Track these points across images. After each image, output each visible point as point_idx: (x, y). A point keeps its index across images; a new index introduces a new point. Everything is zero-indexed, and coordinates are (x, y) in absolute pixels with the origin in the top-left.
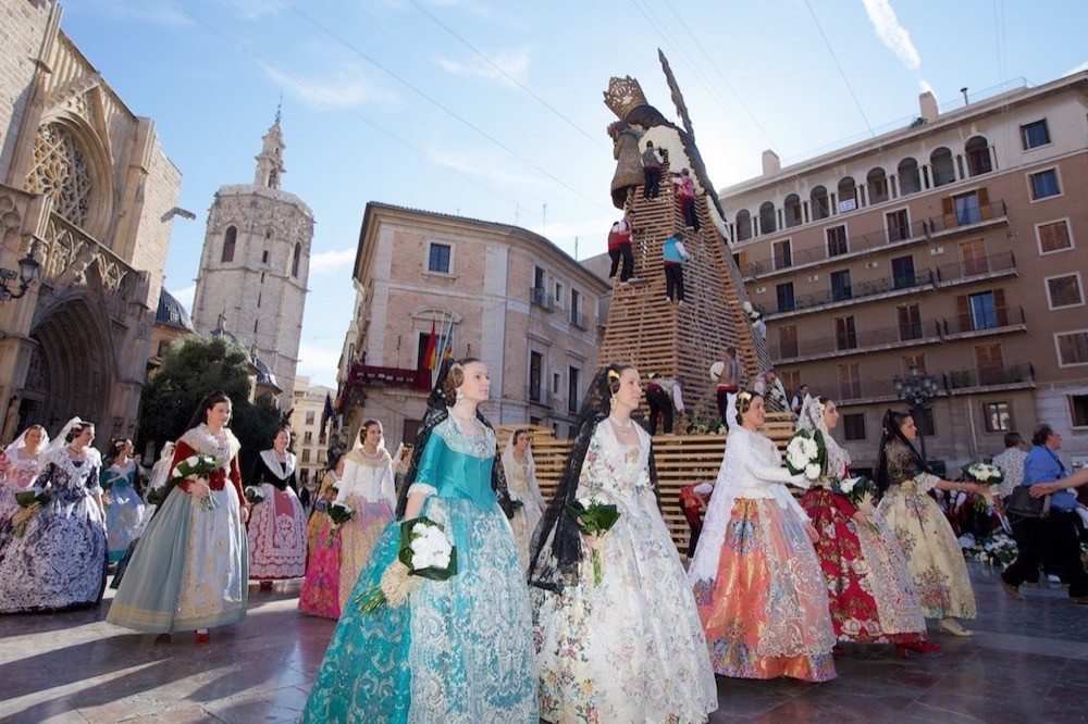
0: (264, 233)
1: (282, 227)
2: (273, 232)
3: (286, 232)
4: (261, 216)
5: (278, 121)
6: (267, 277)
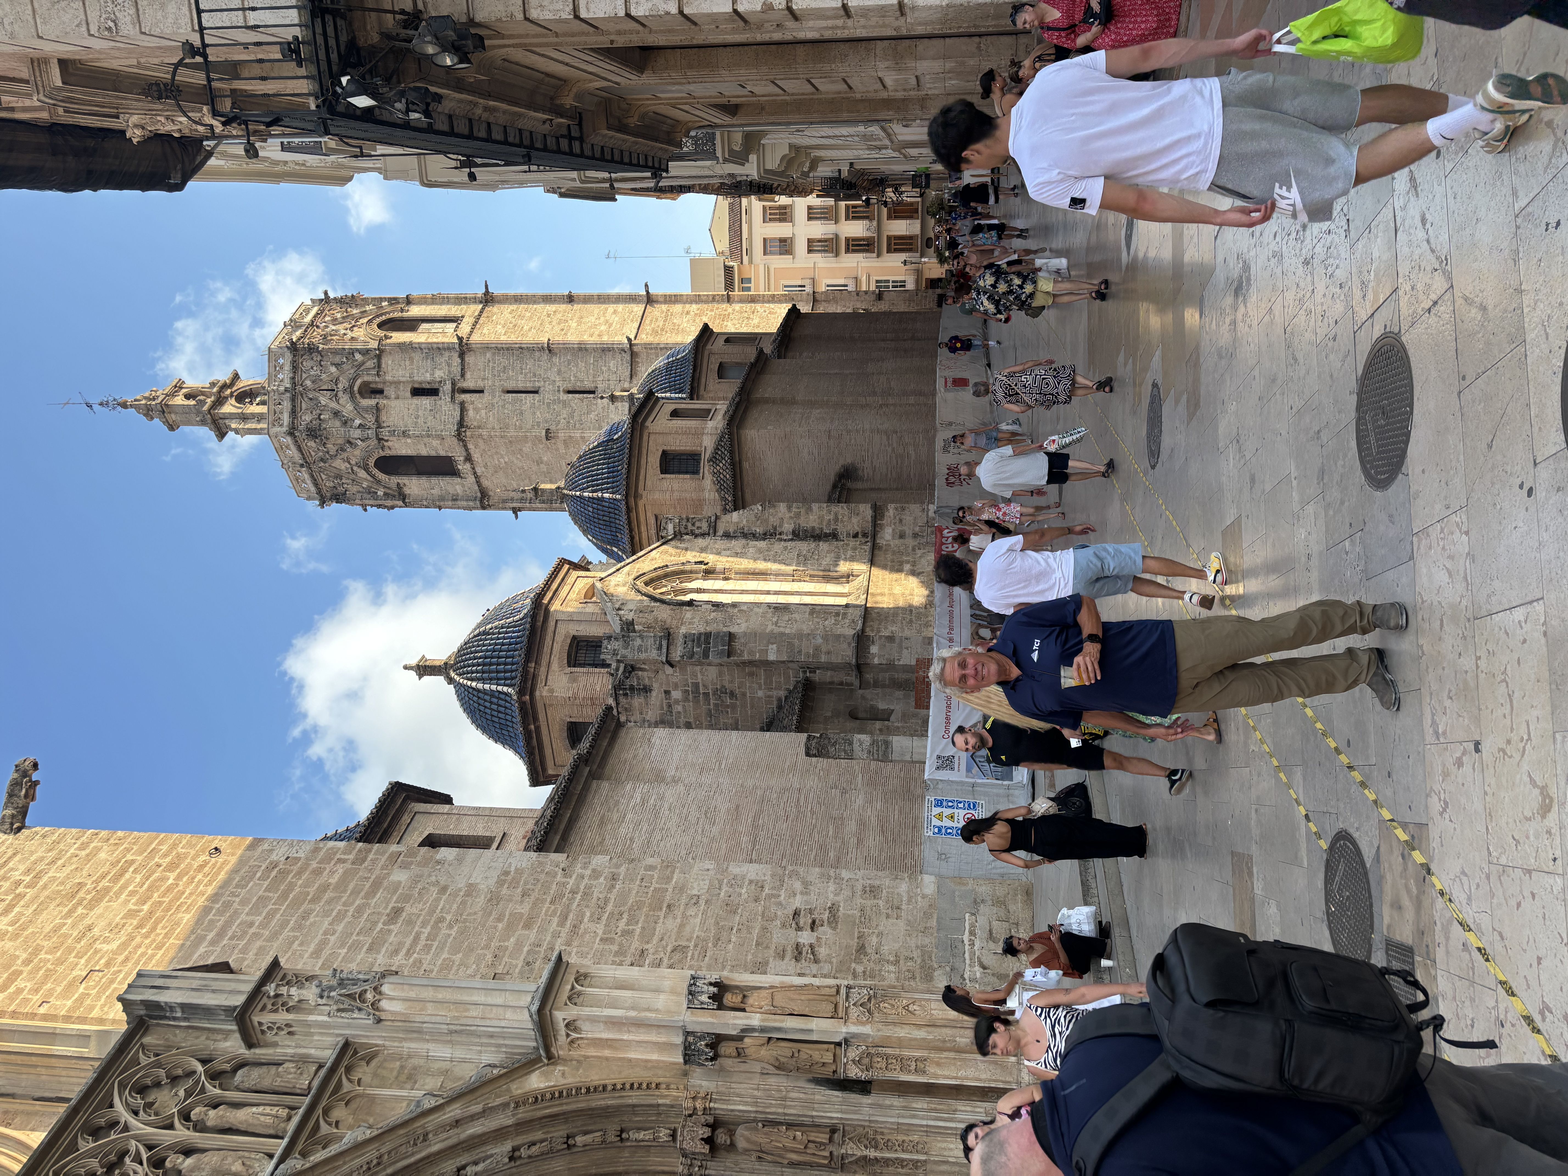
0: (371, 402)
1: (350, 368)
3: (358, 356)
4: (336, 414)
5: (124, 405)
6: (469, 384)
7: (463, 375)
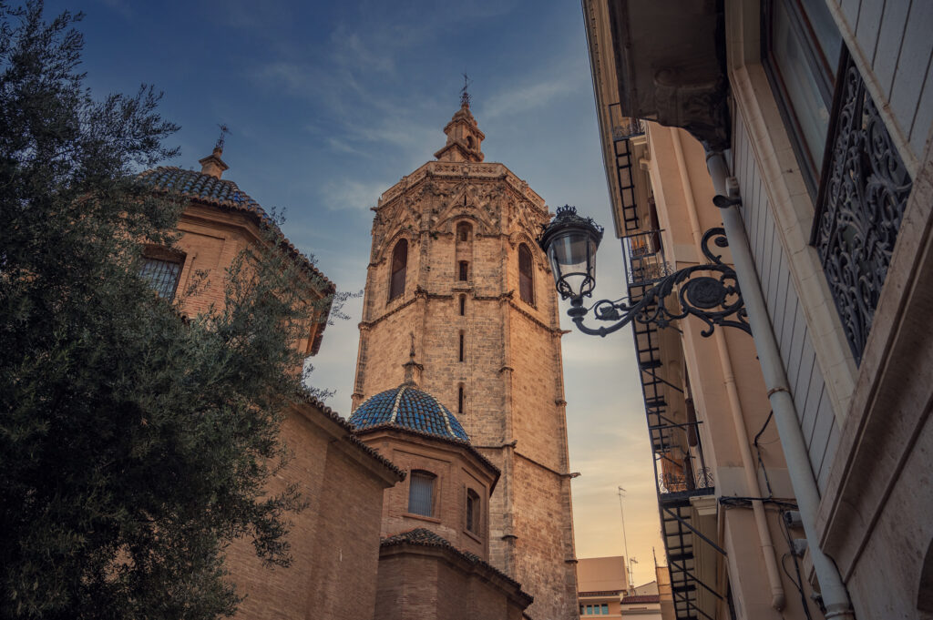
0: (454, 230)
1: (484, 216)
2: (470, 226)
3: (493, 221)
4: (445, 205)
5: (465, 105)
6: (469, 303)
7: (476, 298)
